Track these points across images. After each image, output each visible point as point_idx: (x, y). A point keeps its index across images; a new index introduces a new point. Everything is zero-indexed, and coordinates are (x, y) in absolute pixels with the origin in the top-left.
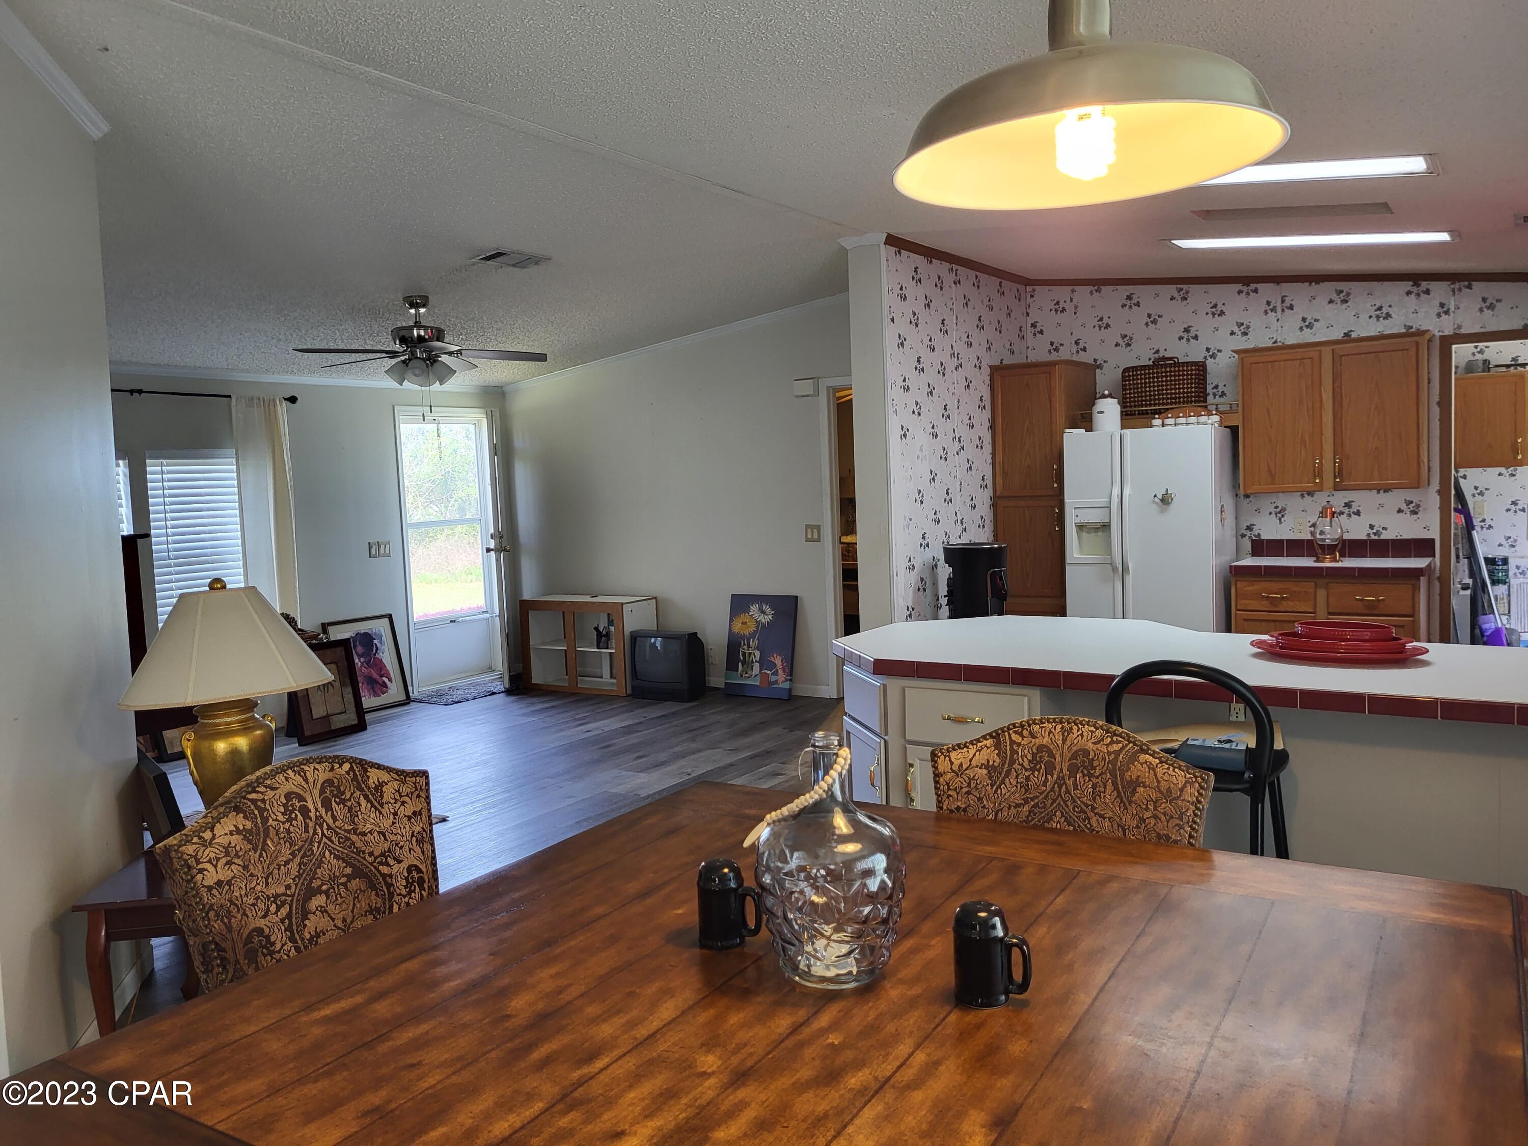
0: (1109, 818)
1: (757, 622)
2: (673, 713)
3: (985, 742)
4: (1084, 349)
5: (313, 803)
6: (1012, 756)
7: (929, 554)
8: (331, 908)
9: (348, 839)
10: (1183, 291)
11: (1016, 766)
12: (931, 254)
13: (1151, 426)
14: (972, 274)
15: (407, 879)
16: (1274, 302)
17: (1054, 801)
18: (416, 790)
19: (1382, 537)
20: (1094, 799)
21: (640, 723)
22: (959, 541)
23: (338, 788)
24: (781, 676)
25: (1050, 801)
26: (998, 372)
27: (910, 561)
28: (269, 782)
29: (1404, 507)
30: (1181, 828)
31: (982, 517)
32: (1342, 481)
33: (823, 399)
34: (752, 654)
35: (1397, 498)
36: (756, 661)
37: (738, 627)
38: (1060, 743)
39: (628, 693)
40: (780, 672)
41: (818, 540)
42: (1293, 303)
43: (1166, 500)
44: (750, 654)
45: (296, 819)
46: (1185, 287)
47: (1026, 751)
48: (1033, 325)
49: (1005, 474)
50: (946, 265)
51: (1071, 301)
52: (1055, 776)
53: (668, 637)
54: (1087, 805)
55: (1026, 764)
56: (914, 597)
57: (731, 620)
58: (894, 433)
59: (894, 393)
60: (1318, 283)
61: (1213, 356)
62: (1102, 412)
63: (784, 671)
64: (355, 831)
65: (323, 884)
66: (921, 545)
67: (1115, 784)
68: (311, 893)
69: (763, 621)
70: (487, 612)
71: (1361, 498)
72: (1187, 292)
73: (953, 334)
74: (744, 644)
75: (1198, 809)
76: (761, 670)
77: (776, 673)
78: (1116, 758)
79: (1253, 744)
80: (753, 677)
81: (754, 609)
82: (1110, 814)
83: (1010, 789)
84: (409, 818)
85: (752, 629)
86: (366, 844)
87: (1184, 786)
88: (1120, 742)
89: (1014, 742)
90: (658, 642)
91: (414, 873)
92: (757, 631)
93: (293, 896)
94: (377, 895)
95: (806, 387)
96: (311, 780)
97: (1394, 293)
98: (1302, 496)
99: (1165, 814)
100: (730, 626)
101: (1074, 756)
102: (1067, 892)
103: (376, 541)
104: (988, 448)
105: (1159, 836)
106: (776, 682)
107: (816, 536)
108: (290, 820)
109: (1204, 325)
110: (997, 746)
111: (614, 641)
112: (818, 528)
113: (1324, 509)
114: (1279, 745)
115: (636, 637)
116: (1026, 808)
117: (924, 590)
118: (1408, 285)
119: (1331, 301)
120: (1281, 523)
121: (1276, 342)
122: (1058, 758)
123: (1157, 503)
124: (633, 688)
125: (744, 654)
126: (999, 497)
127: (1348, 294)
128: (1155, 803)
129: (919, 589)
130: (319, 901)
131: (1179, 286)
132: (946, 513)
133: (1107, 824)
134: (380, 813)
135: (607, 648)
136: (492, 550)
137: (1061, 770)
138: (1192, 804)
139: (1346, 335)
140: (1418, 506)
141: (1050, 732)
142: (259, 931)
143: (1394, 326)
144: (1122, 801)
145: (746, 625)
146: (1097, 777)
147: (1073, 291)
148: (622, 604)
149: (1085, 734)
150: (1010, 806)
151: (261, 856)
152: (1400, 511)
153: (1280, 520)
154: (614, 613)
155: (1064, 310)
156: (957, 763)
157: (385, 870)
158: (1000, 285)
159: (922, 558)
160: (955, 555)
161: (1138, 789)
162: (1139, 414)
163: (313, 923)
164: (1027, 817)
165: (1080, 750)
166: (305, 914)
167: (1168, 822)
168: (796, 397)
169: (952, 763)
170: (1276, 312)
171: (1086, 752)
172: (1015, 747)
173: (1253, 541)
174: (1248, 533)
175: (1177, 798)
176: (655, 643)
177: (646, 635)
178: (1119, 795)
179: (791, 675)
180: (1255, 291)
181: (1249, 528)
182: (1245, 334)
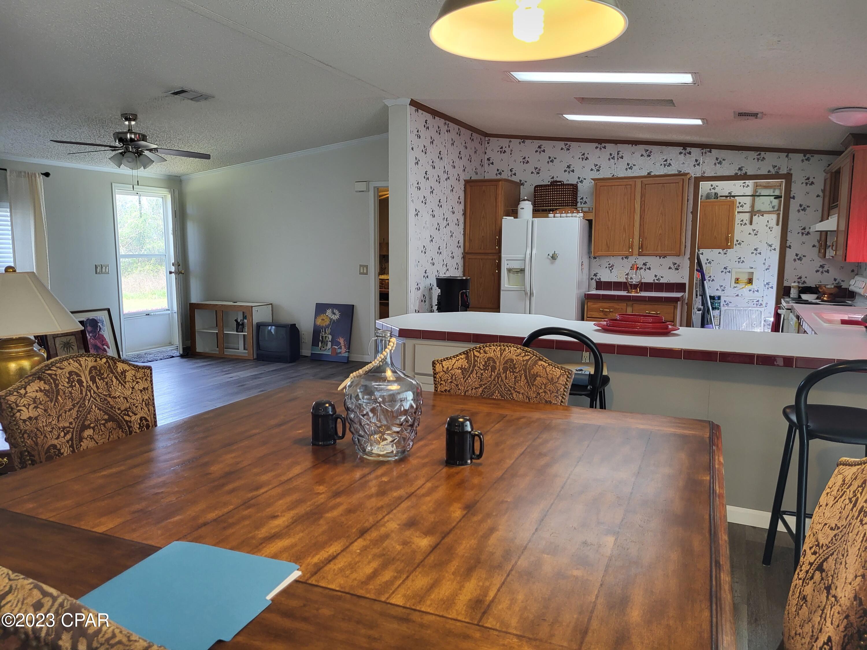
0: (522, 393)
1: (330, 319)
2: (281, 369)
3: (461, 356)
4: (515, 174)
5: (85, 378)
6: (474, 363)
7: (428, 282)
8: (96, 437)
9: (105, 400)
10: (568, 145)
11: (476, 368)
12: (435, 113)
13: (548, 217)
14: (456, 127)
15: (140, 424)
16: (613, 154)
17: (495, 385)
18: (145, 376)
19: (661, 282)
20: (515, 384)
21: (262, 374)
22: (444, 275)
23: (100, 371)
24: (343, 350)
25: (493, 386)
26: (468, 183)
27: (418, 285)
28: (58, 365)
29: (672, 266)
30: (557, 397)
31: (457, 264)
32: (642, 251)
33: (371, 193)
34: (327, 337)
35: (669, 261)
36: (329, 341)
37: (319, 322)
38: (499, 356)
39: (254, 357)
40: (343, 347)
41: (367, 274)
42: (623, 155)
43: (554, 257)
44: (326, 337)
45: (75, 386)
46: (569, 143)
47: (482, 360)
48: (488, 159)
49: (470, 240)
50: (443, 121)
51: (509, 147)
52: (496, 373)
53: (278, 326)
54: (511, 387)
55: (482, 367)
56: (419, 305)
57: (315, 318)
58: (412, 213)
59: (412, 190)
60: (636, 145)
61: (581, 182)
62: (523, 209)
63: (345, 347)
64: (110, 395)
65: (91, 423)
66: (424, 276)
67: (526, 376)
68: (84, 427)
69: (334, 318)
70: (169, 310)
71: (652, 261)
72: (570, 146)
73: (445, 159)
74: (323, 331)
75: (566, 388)
76: (332, 346)
77: (341, 348)
78: (527, 363)
79: (592, 372)
80: (327, 350)
81: (329, 312)
82: (523, 391)
83: (473, 380)
84: (141, 391)
85: (328, 322)
86: (117, 403)
87: (560, 376)
88: (529, 355)
89: (476, 356)
90: (273, 329)
91: (144, 421)
92: (330, 324)
93: (73, 428)
94: (123, 432)
95: (362, 186)
96: (84, 366)
97: (673, 153)
98: (623, 258)
99: (550, 391)
100: (315, 321)
101: (506, 362)
102: (501, 423)
103: (99, 264)
104: (462, 226)
105: (546, 402)
106: (340, 353)
107: (365, 271)
108: (72, 386)
109: (577, 164)
110: (467, 358)
111: (246, 328)
112: (367, 267)
114: (605, 373)
115: (259, 326)
116: (481, 389)
117: (425, 301)
118: (680, 149)
119: (642, 155)
120: (611, 272)
121: (613, 175)
122: (498, 364)
123: (549, 259)
124: (257, 355)
125: (322, 337)
126: (467, 253)
127: (651, 152)
128: (545, 385)
129: (422, 301)
130: (88, 432)
131: (565, 142)
132: (438, 259)
133: (521, 396)
134: (124, 387)
135: (242, 332)
136: (173, 273)
137: (499, 370)
138: (563, 385)
139: (649, 174)
140: (679, 266)
141: (494, 350)
142: (54, 446)
143: (672, 170)
144: (529, 385)
145: (324, 320)
146: (517, 373)
147: (510, 142)
148: (252, 307)
149: (512, 351)
150: (472, 389)
151: (55, 404)
152: (670, 268)
153: (611, 271)
154: (247, 312)
155: (505, 152)
156: (446, 367)
157: (127, 418)
158: (471, 135)
159: (424, 283)
160: (442, 283)
161: (537, 378)
162: (542, 211)
163: (85, 444)
164: (481, 394)
165: (509, 359)
166: (81, 439)
167: (551, 394)
168: (357, 191)
169: (443, 367)
170: (614, 160)
171: (512, 360)
172: (476, 358)
173: (597, 282)
174: (595, 278)
175: (556, 383)
176: (271, 330)
177: (266, 325)
178: (528, 382)
179: (349, 349)
180: (605, 147)
181: (595, 275)
182: (598, 170)
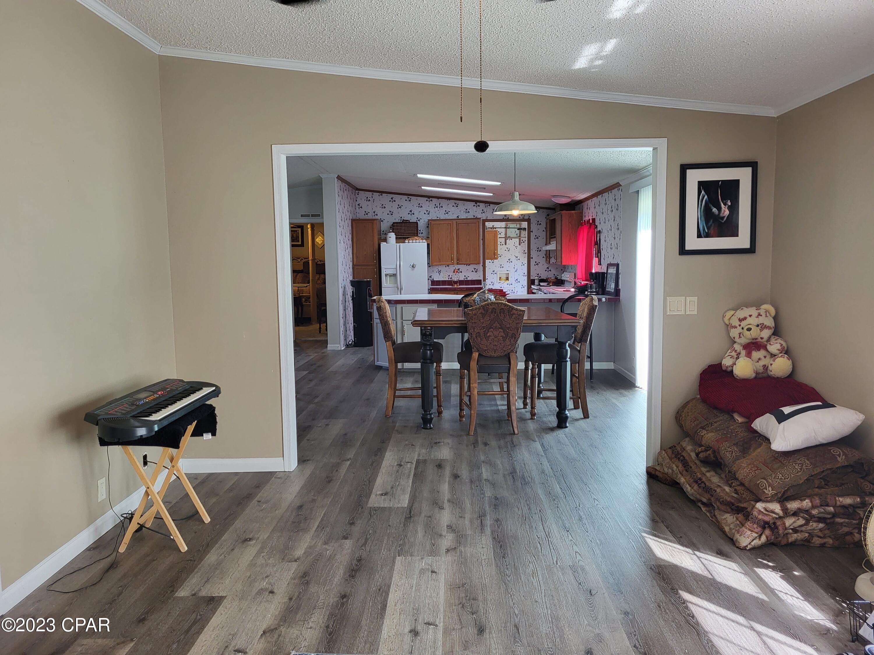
4: (377, 215)
10: (409, 198)
13: (405, 243)
19: (468, 279)
26: (353, 220)
29: (473, 270)
32: (458, 262)
35: (472, 267)
42: (442, 205)
43: (413, 266)
48: (359, 205)
49: (357, 257)
51: (372, 197)
60: (449, 200)
61: (419, 220)
62: (390, 237)
71: (462, 267)
72: (411, 199)
73: (346, 208)
97: (470, 205)
98: (446, 266)
104: (351, 248)
109: (416, 210)
113: (454, 270)
118: (474, 203)
119: (453, 206)
120: (440, 275)
121: (438, 218)
123: (411, 268)
126: (355, 265)
127: (458, 204)
131: (408, 196)
139: (458, 217)
140: (477, 270)
143: (470, 215)
147: (373, 194)
152: (473, 272)
155: (369, 200)
158: (352, 190)
160: (353, 284)
162: (401, 238)
170: (437, 208)
173: (432, 281)
180: (432, 200)
181: (430, 277)
182: (428, 214)
